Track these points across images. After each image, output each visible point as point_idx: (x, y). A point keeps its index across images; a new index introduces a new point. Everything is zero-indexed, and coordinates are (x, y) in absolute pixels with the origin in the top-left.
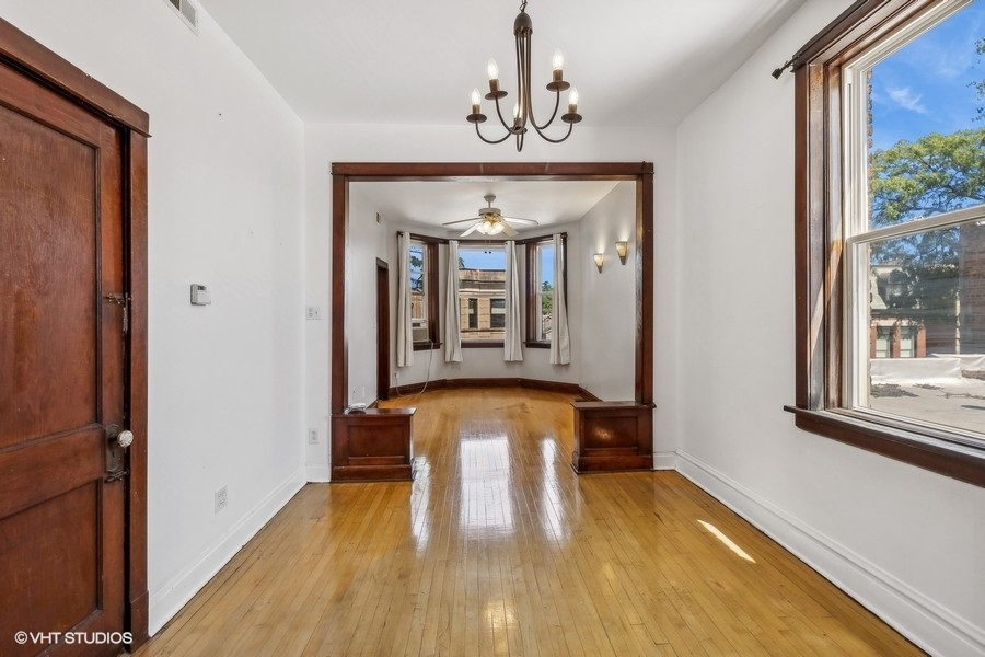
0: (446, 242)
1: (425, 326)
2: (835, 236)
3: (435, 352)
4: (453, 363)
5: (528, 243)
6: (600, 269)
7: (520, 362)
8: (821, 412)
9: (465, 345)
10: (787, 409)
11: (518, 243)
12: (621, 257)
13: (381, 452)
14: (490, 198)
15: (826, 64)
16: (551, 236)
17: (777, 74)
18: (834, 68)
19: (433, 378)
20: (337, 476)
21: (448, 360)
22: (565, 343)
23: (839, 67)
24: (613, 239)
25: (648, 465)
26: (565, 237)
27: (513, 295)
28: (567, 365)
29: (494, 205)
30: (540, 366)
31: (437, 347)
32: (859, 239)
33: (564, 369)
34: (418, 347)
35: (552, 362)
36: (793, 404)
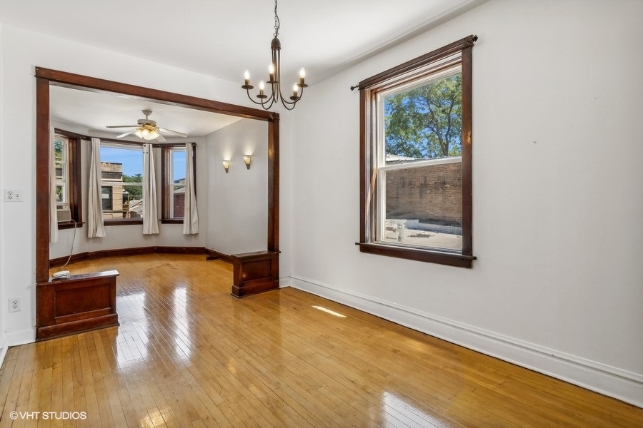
0: (88, 139)
1: (67, 209)
2: (374, 167)
3: (78, 230)
4: (95, 238)
5: (164, 147)
6: (227, 170)
7: (156, 235)
8: (369, 243)
9: (106, 224)
10: (356, 244)
11: (155, 146)
12: (247, 165)
13: (88, 308)
14: (147, 112)
15: (372, 91)
16: (184, 144)
17: (352, 88)
18: (374, 93)
19: (76, 252)
20: (41, 335)
21: (91, 235)
22: (195, 219)
23: (376, 93)
24: (238, 153)
25: (276, 286)
26: (194, 146)
27: (150, 187)
28: (196, 234)
29: (151, 117)
30: (173, 236)
31: (80, 226)
32: (382, 169)
33: (193, 238)
34: (62, 226)
35: (185, 232)
36: (359, 242)
